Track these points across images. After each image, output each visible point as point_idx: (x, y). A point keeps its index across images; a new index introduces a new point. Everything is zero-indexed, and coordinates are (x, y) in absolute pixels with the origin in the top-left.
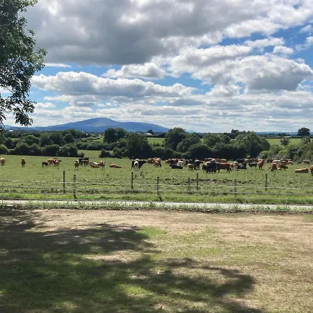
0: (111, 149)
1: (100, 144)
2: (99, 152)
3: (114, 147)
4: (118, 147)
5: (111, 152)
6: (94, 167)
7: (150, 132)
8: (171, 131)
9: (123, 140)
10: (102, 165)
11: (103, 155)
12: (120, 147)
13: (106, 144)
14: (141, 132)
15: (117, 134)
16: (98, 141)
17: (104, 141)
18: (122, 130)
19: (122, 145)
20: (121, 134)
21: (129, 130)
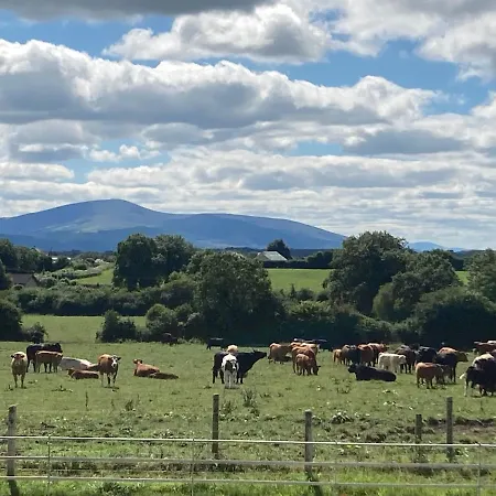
0: (140, 312)
1: (101, 292)
2: (97, 323)
3: (149, 304)
4: (163, 302)
5: (140, 322)
6: (79, 376)
7: (279, 247)
8: (351, 243)
9: (183, 278)
10: (108, 368)
11: (112, 334)
12: (171, 304)
13: (122, 292)
14: (245, 250)
15: (159, 257)
16: (94, 281)
17: (117, 282)
18: (178, 242)
19: (180, 296)
20: (177, 256)
21: (202, 244)
